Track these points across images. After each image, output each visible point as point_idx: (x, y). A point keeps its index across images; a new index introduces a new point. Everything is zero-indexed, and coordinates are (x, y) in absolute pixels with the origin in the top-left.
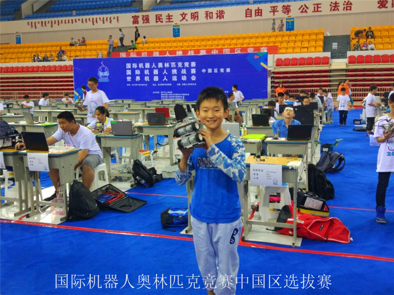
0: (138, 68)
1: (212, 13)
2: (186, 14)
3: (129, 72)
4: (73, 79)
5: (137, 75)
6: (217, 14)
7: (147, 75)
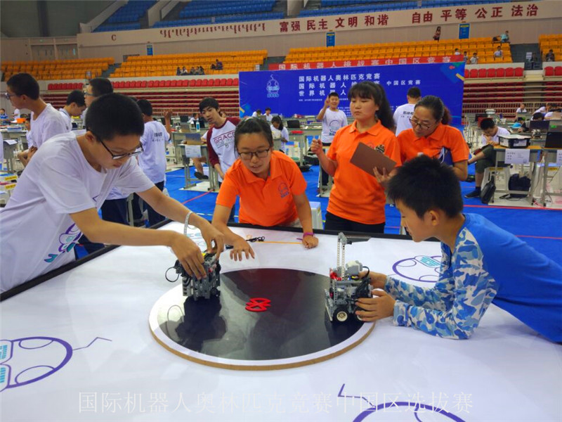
0: (313, 81)
1: (373, 18)
2: (342, 20)
3: (302, 86)
4: (239, 95)
5: (311, 89)
6: (379, 19)
7: (323, 89)
